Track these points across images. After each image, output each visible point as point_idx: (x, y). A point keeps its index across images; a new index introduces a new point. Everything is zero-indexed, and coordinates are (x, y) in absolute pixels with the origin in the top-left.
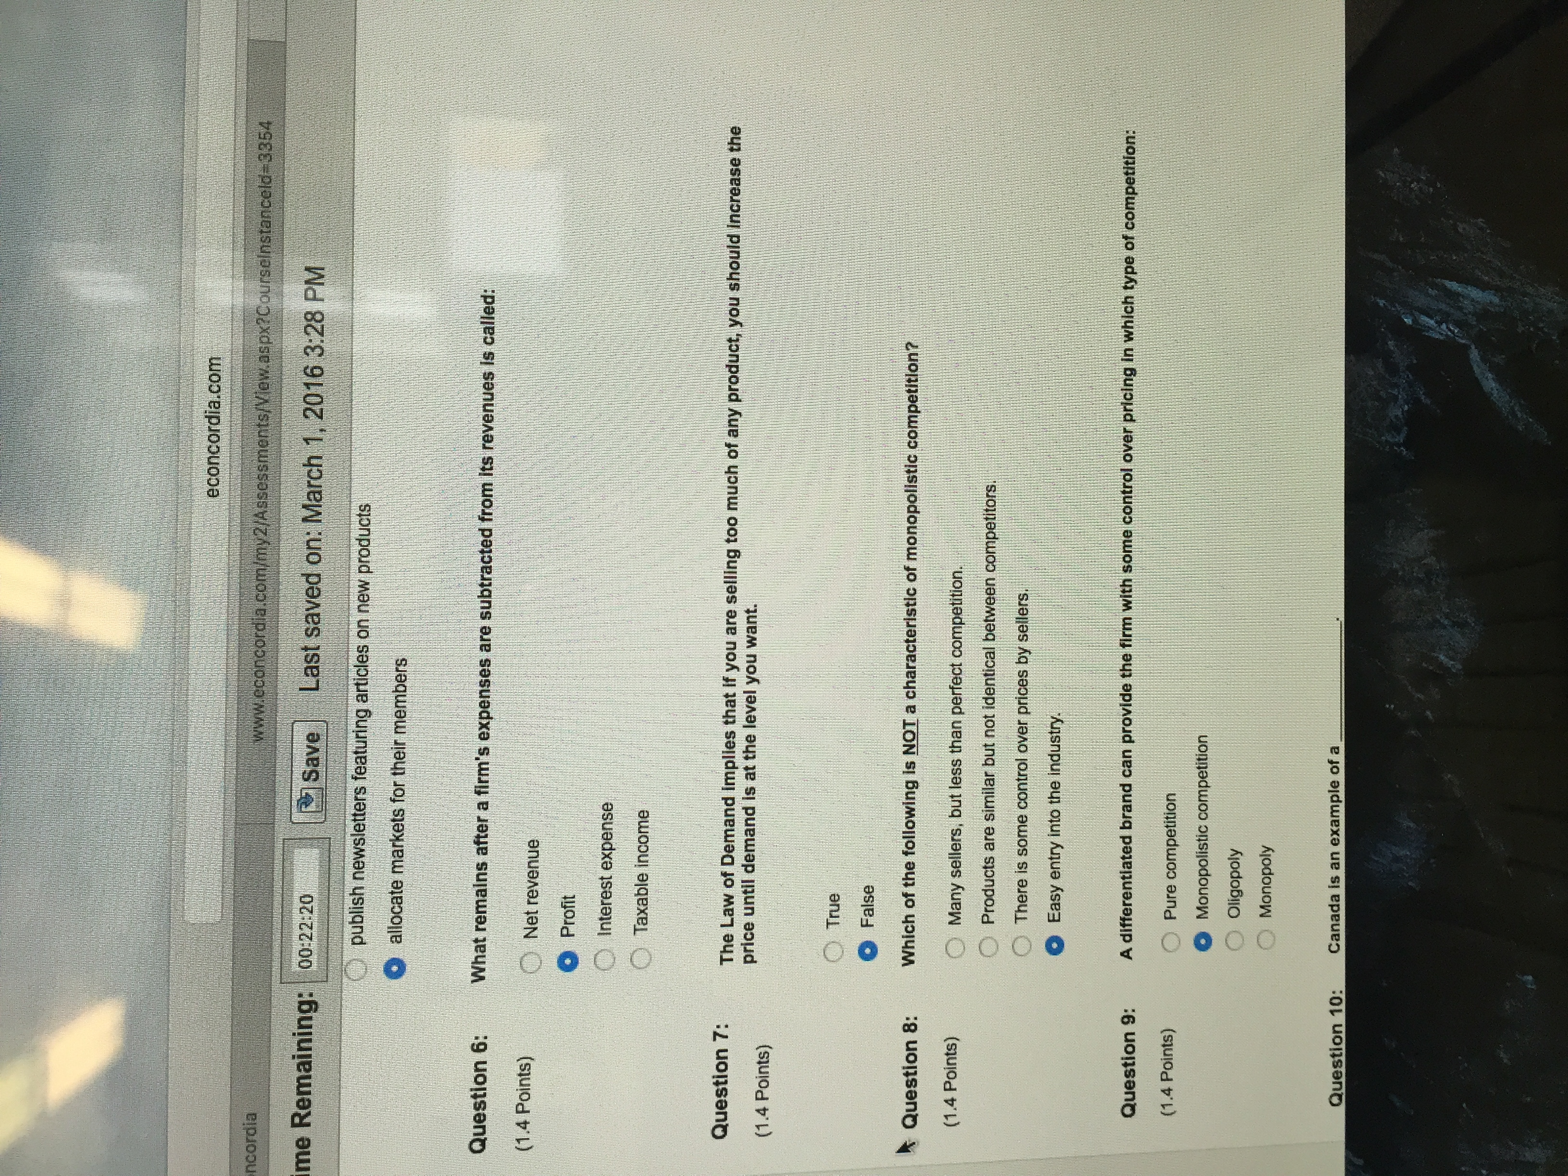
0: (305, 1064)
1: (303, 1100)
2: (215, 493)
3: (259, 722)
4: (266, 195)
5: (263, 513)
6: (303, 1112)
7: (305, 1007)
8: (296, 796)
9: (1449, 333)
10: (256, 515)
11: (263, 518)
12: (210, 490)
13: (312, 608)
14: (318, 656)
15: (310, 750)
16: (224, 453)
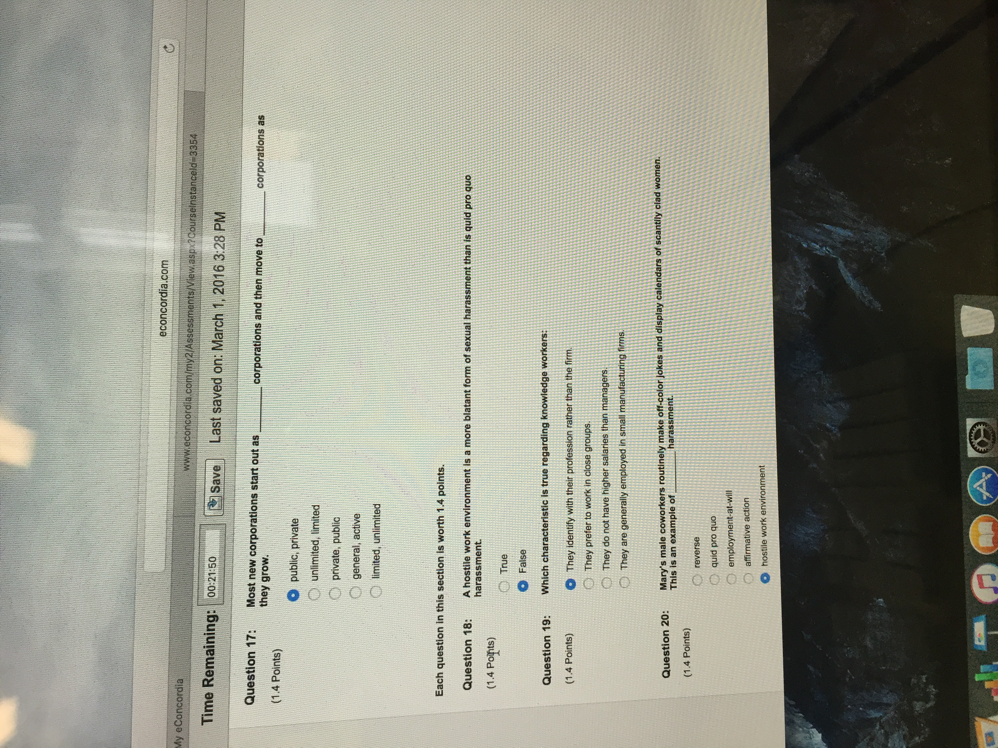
0: (211, 651)
1: (209, 671)
2: (164, 334)
3: (187, 460)
4: (194, 174)
5: (190, 345)
6: (209, 678)
7: (211, 619)
8: (207, 501)
10: (186, 346)
12: (161, 332)
13: (217, 397)
14: (220, 423)
15: (215, 475)
16: (169, 312)
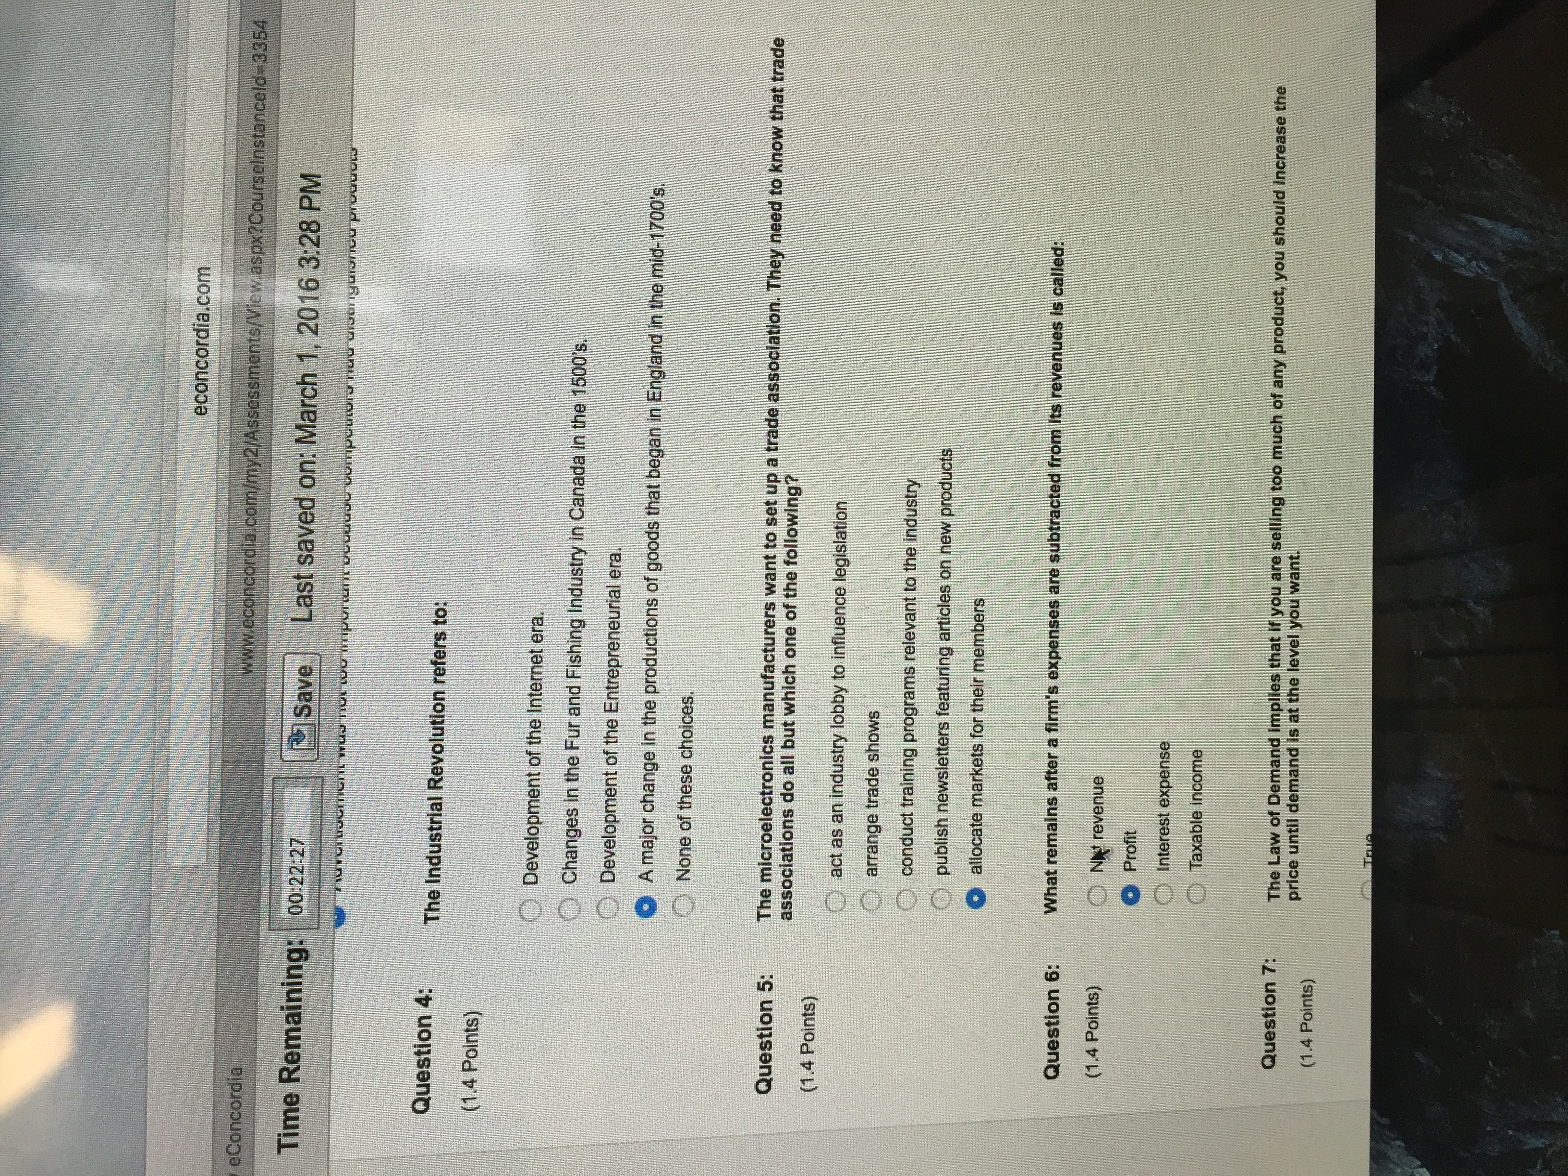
0: (294, 1016)
1: (291, 1054)
2: (203, 411)
3: (248, 654)
4: (260, 98)
5: (253, 433)
6: (292, 1067)
7: (295, 956)
8: (287, 733)
9: (1479, 271)
10: (246, 435)
11: (253, 438)
12: (198, 407)
13: (306, 534)
14: (312, 585)
15: (302, 684)
16: (213, 369)
